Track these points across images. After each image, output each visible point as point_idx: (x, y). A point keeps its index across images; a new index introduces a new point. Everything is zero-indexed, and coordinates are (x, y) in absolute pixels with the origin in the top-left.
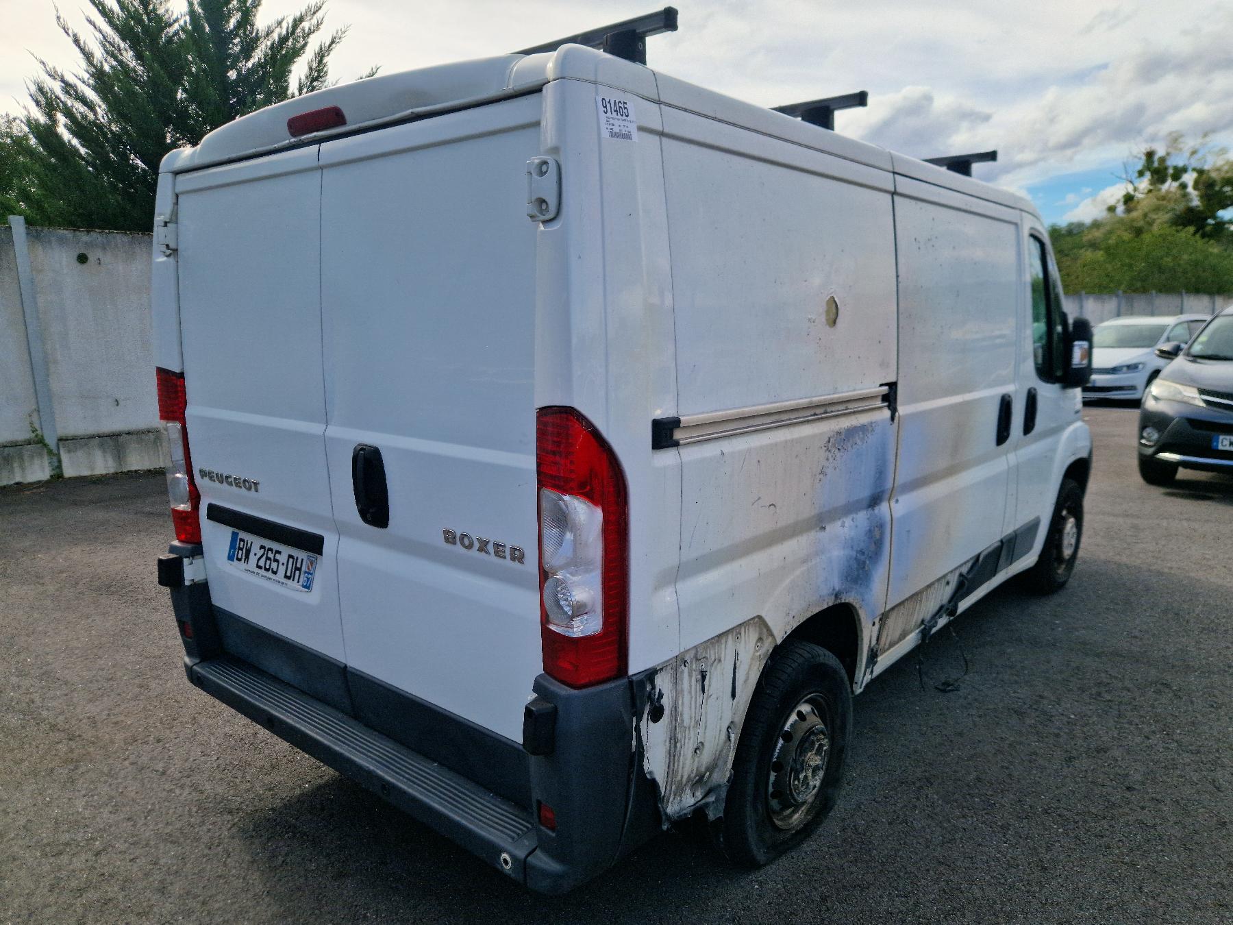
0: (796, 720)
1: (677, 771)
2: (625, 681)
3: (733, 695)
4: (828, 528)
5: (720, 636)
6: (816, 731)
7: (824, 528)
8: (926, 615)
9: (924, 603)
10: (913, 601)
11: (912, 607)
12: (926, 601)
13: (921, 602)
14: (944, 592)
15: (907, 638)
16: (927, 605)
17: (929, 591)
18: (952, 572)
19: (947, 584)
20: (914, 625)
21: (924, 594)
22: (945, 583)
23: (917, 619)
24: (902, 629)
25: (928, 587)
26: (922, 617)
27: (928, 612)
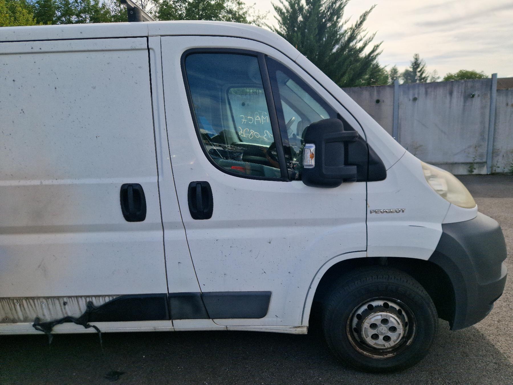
8: (41, 316)
9: (28, 307)
10: (5, 301)
11: (8, 306)
12: (32, 307)
13: (23, 306)
14: (63, 308)
15: (18, 324)
16: (36, 310)
17: (31, 301)
18: (70, 297)
19: (65, 304)
20: (23, 318)
21: (24, 301)
22: (62, 302)
23: (24, 315)
24: (4, 316)
25: (27, 298)
26: (34, 316)
27: (44, 315)
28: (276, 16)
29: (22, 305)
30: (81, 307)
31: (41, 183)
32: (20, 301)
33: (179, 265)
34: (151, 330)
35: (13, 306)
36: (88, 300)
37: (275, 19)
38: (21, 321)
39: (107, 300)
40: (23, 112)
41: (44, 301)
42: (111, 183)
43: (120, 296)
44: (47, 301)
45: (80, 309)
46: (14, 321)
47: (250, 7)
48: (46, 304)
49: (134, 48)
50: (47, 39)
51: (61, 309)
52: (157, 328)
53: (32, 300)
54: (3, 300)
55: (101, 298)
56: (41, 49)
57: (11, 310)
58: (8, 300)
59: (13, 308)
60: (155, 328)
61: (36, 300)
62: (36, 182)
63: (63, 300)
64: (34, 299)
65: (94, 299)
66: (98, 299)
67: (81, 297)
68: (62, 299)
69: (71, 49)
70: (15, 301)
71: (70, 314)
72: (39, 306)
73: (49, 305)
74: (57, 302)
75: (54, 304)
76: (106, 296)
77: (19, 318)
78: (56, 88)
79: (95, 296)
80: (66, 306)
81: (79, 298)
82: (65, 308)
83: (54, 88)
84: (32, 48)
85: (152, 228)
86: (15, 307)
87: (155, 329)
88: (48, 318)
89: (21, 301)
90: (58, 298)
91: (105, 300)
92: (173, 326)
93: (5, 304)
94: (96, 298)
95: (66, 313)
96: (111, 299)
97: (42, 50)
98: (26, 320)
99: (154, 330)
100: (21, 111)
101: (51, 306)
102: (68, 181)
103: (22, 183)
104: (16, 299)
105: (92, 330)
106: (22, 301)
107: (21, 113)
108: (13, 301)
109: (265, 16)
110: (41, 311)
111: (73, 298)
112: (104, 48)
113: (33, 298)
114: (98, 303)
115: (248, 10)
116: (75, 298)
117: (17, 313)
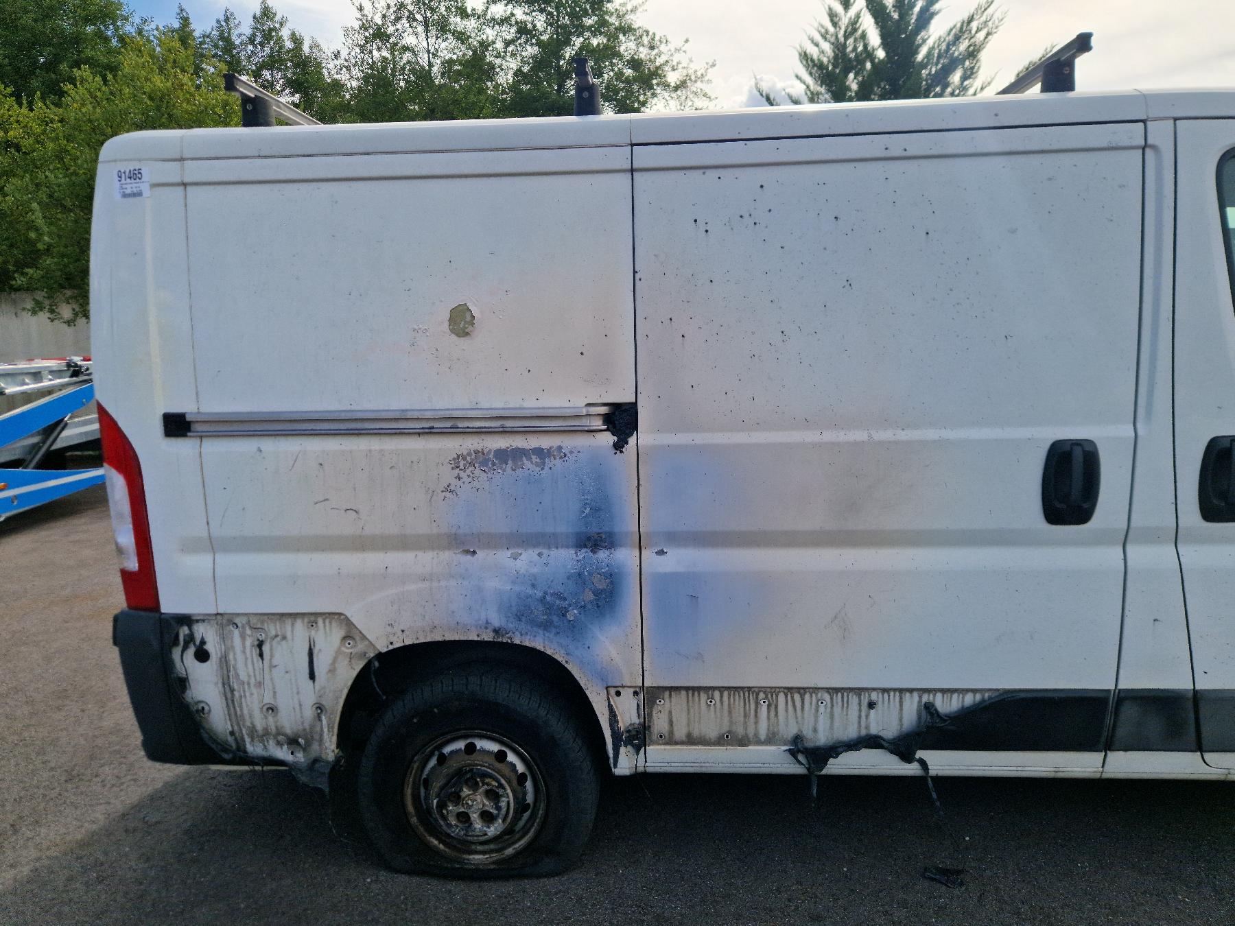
0: (460, 749)
1: (242, 715)
2: (157, 615)
3: (312, 676)
4: (481, 554)
5: (282, 615)
6: (475, 770)
7: (474, 553)
8: (807, 732)
9: (787, 710)
10: (739, 696)
11: (742, 704)
12: (795, 710)
13: (776, 707)
14: (863, 714)
15: (750, 747)
16: (803, 718)
17: (797, 697)
18: (884, 691)
19: (871, 705)
20: (767, 735)
21: (781, 697)
22: (865, 702)
23: (771, 728)
24: (725, 729)
25: (789, 690)
26: (792, 731)
27: (815, 730)
28: (799, 75)
29: (773, 706)
30: (904, 715)
31: (870, 436)
32: (772, 696)
33: (1154, 624)
34: (1047, 773)
35: (753, 706)
36: (925, 698)
37: (799, 81)
38: (759, 742)
39: (969, 700)
40: (850, 285)
41: (827, 697)
42: (1029, 439)
43: (1001, 692)
44: (832, 699)
45: (901, 720)
46: (743, 742)
47: (676, 49)
48: (829, 705)
49: (1114, 145)
50: (920, 129)
51: (860, 717)
52: (1062, 769)
53: (799, 693)
54: (737, 693)
55: (955, 696)
56: (905, 150)
57: (745, 716)
58: (747, 694)
59: (752, 712)
60: (1057, 769)
61: (807, 696)
62: (859, 436)
63: (869, 695)
64: (805, 693)
65: (939, 695)
66: (947, 698)
67: (911, 691)
68: (867, 695)
69: (973, 151)
70: (762, 695)
71: (874, 730)
72: (811, 708)
73: (835, 708)
74: (854, 699)
75: (846, 705)
76: (968, 691)
77: (756, 735)
78: (927, 233)
79: (944, 691)
80: (872, 712)
81: (905, 694)
82: (867, 716)
83: (925, 233)
84: (886, 149)
85: (1100, 540)
86: (756, 712)
87: (1057, 772)
88: (822, 738)
89: (774, 696)
90: (859, 691)
91: (963, 701)
92: (1103, 767)
93: (737, 703)
94: (945, 696)
95: (867, 727)
96: (978, 697)
97: (908, 154)
98: (770, 740)
99: (1052, 775)
100: (845, 283)
101: (837, 710)
102: (931, 434)
103: (829, 436)
104: (765, 693)
105: (912, 769)
106: (777, 696)
107: (844, 287)
108: (757, 695)
109: (702, 75)
110: (812, 718)
111: (892, 694)
112: (1046, 147)
113: (802, 691)
114: (947, 706)
115: (671, 58)
116: (897, 694)
117: (756, 723)
